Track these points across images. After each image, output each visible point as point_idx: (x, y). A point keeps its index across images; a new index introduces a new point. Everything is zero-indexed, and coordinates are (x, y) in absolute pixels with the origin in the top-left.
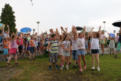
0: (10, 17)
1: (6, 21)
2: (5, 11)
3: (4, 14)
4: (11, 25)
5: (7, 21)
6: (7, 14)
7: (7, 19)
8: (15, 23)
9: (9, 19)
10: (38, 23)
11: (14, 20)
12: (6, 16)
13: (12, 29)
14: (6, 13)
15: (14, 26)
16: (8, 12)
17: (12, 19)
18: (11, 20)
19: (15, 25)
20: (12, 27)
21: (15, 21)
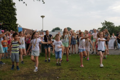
0: (10, 10)
1: (4, 15)
2: (3, 2)
3: (3, 6)
4: (11, 19)
5: (6, 15)
6: (6, 7)
7: (6, 12)
8: (15, 17)
9: (8, 12)
10: (43, 17)
11: (14, 13)
12: (5, 9)
13: (12, 25)
14: (4, 5)
15: (14, 21)
16: (7, 4)
17: (12, 12)
18: (10, 13)
19: (16, 20)
20: (12, 22)
21: (16, 14)
